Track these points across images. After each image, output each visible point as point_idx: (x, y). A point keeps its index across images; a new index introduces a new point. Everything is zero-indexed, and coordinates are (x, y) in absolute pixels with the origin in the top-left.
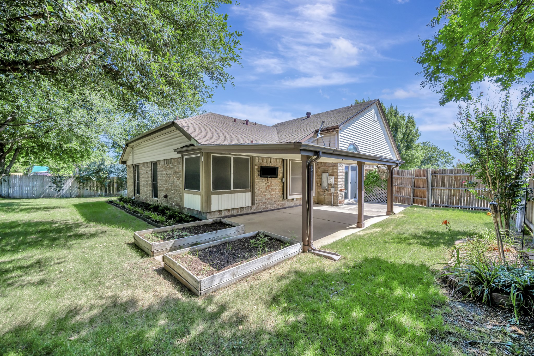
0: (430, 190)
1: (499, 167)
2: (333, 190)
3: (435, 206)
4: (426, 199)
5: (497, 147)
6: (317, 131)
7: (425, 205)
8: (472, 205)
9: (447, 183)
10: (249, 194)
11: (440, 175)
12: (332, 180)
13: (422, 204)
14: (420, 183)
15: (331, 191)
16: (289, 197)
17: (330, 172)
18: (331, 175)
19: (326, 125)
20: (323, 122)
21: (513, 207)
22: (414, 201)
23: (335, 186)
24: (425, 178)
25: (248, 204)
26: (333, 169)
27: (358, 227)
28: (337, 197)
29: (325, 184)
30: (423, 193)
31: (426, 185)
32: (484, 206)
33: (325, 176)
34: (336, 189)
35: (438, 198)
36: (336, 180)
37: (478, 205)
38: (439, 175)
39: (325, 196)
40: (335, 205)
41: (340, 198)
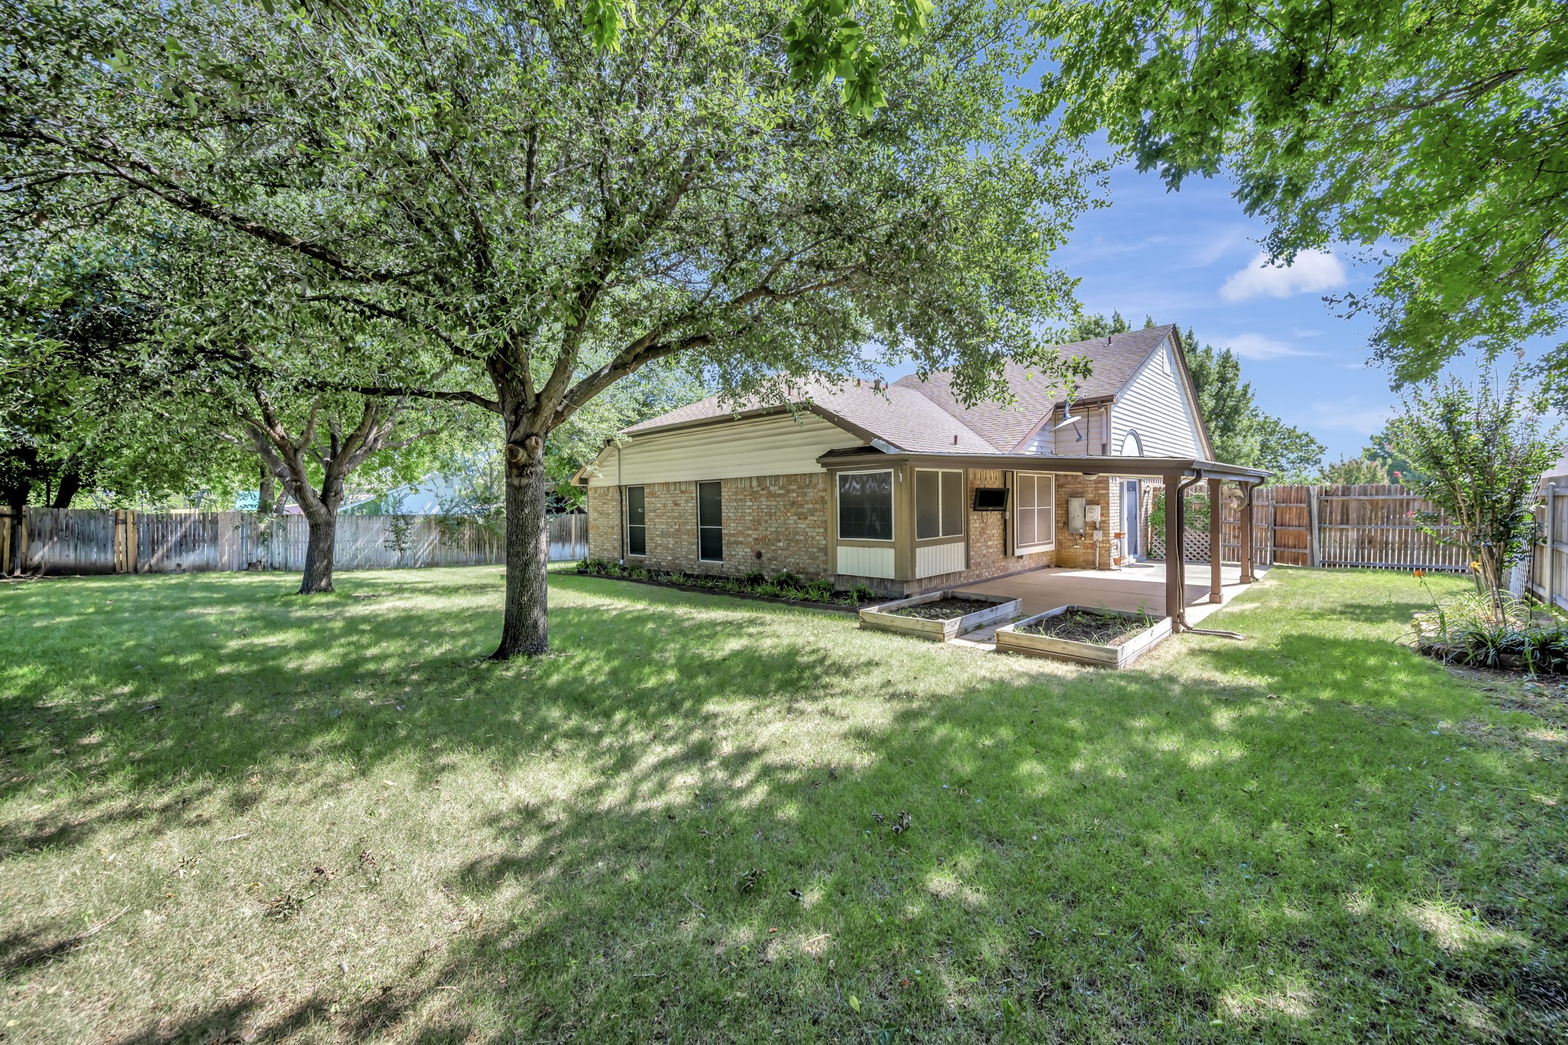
0: (1316, 532)
1: (1479, 486)
2: (1098, 536)
3: (1330, 565)
4: (1307, 551)
5: (1475, 449)
6: (1059, 407)
7: (1304, 563)
8: (1412, 561)
9: (1353, 516)
10: (962, 545)
11: (1337, 499)
12: (1095, 514)
13: (1296, 561)
14: (1290, 517)
15: (1095, 538)
16: (1018, 552)
17: (1091, 496)
18: (1090, 502)
19: (1083, 394)
20: (1077, 387)
21: (1506, 558)
22: (1275, 558)
23: (1104, 526)
24: (1304, 505)
25: (960, 566)
26: (1097, 488)
27: (1212, 601)
28: (1109, 550)
29: (1077, 523)
30: (1298, 537)
31: (1305, 521)
32: (1437, 561)
33: (1076, 505)
34: (1106, 534)
35: (1334, 550)
36: (1105, 513)
37: (1424, 561)
38: (1335, 498)
39: (1078, 550)
40: (1104, 567)
41: (1115, 554)
